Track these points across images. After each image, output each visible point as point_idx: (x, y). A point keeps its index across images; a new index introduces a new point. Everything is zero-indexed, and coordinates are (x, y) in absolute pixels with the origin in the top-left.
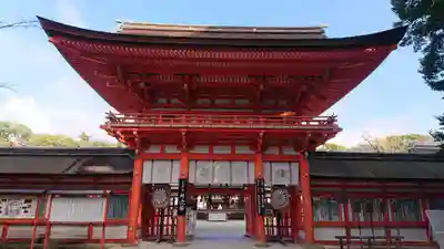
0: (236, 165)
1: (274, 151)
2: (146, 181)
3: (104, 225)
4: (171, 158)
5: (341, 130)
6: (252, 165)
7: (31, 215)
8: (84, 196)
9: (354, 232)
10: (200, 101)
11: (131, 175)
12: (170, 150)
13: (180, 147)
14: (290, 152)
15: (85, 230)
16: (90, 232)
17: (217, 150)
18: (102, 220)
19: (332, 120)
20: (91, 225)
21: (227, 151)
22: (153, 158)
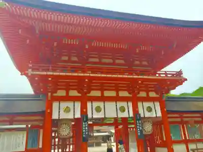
4: (74, 99)
5: (186, 80)
17: (107, 94)
19: (180, 73)
21: (113, 94)
22: (60, 99)
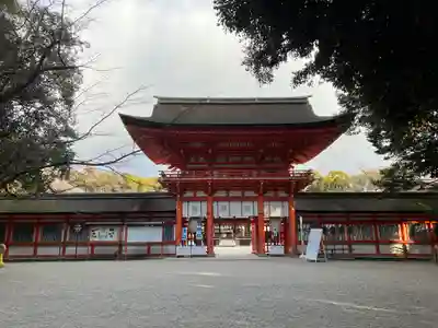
0: (246, 204)
1: (271, 194)
2: (185, 215)
3: (161, 244)
4: (201, 200)
5: (314, 179)
6: (256, 203)
7: (115, 238)
8: (143, 225)
10: (219, 160)
11: (175, 212)
12: (201, 194)
13: (206, 192)
14: (282, 194)
15: (146, 248)
16: (149, 249)
17: (233, 194)
18: (160, 240)
19: (309, 172)
20: (149, 244)
21: (238, 194)
22: (189, 200)
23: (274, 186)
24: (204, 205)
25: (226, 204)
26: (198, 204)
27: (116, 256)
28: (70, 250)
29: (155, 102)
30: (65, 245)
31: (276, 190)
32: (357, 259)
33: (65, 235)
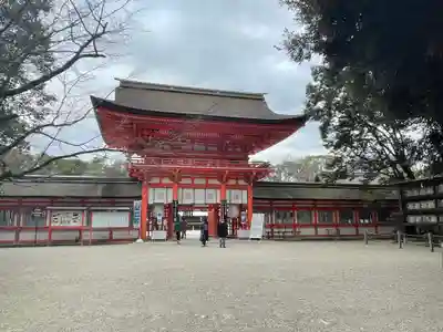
0: (209, 191)
1: (232, 182)
2: (151, 202)
6: (219, 191)
9: (275, 230)
12: (166, 181)
13: (172, 179)
14: (241, 182)
15: (107, 233)
16: (111, 235)
17: (197, 181)
18: (127, 226)
19: (268, 164)
20: (111, 230)
21: (203, 182)
22: (155, 186)
23: (236, 176)
24: (170, 191)
25: (191, 191)
26: (164, 191)
27: (77, 241)
28: (26, 236)
29: (118, 84)
30: (18, 230)
31: (237, 179)
32: (303, 240)
33: (18, 220)
